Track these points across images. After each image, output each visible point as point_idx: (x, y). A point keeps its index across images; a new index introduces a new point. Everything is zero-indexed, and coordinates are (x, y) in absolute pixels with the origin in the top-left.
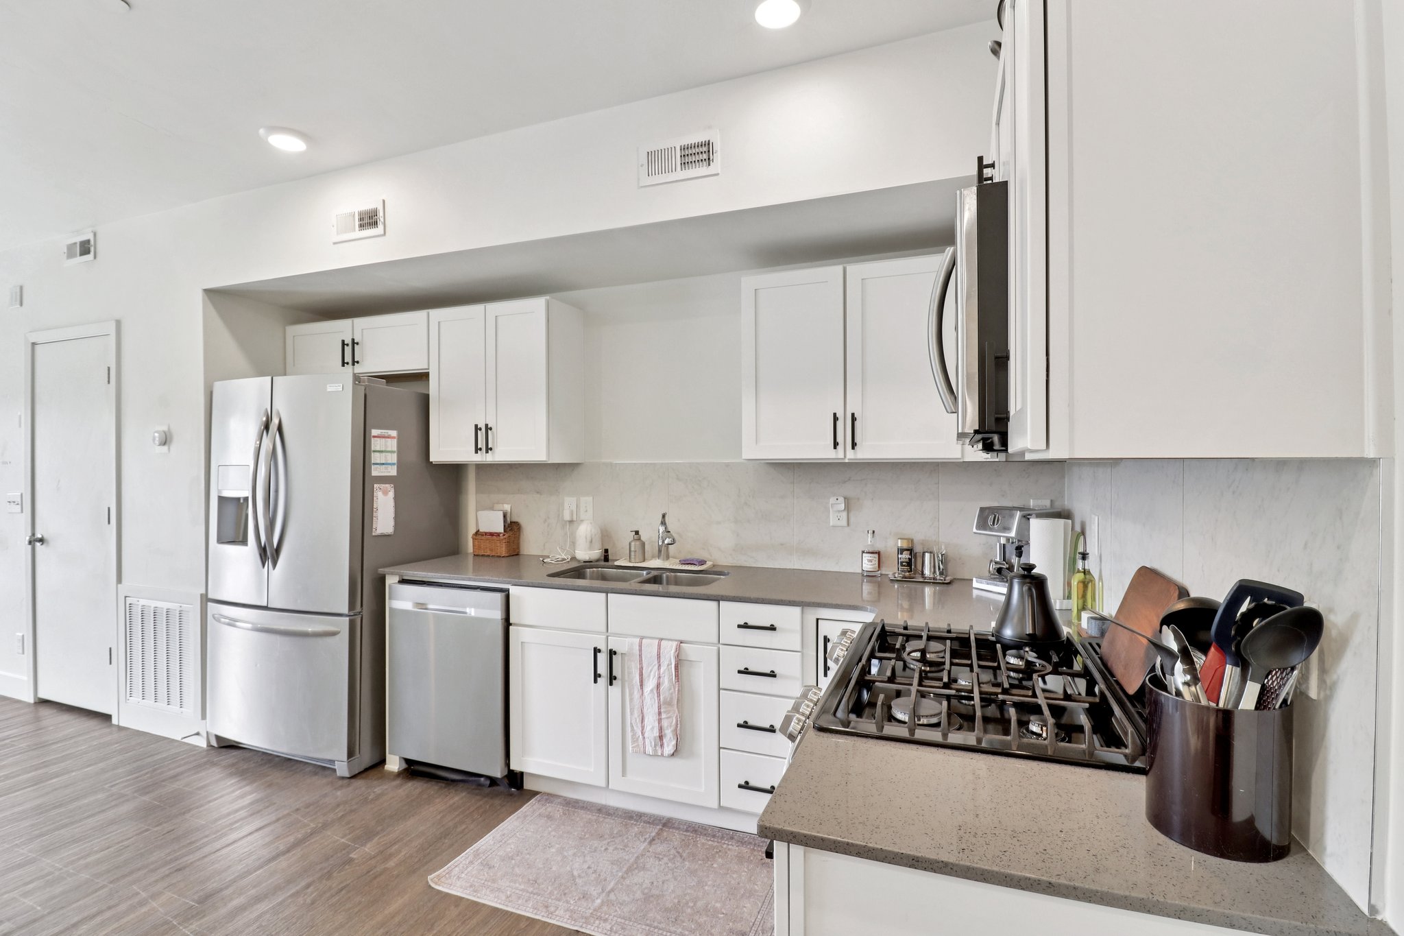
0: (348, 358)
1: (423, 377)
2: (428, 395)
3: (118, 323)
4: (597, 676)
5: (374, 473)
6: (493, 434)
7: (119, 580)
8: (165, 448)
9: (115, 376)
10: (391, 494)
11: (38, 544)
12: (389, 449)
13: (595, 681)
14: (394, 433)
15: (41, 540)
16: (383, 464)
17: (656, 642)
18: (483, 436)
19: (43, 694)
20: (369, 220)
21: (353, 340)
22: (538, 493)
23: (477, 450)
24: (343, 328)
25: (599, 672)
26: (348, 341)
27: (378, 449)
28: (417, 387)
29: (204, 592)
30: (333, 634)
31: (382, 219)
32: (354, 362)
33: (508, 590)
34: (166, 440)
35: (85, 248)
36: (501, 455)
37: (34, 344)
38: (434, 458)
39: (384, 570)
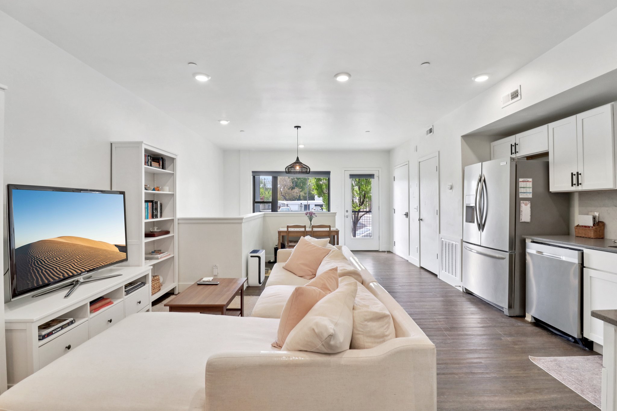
0: (513, 151)
1: (546, 154)
2: (549, 162)
3: (439, 152)
5: (521, 196)
6: (582, 177)
7: (440, 233)
8: (451, 190)
9: (438, 169)
10: (529, 205)
11: (421, 221)
12: (528, 186)
14: (530, 180)
15: (421, 220)
16: (525, 193)
18: (576, 178)
19: (422, 266)
20: (515, 95)
21: (515, 143)
22: (616, 206)
23: (572, 185)
24: (511, 140)
26: (513, 144)
27: (522, 186)
28: (544, 159)
29: (462, 239)
30: (503, 259)
31: (520, 93)
32: (516, 152)
33: (583, 250)
34: (451, 188)
35: (431, 131)
36: (587, 185)
37: (419, 162)
38: (552, 189)
39: (525, 237)
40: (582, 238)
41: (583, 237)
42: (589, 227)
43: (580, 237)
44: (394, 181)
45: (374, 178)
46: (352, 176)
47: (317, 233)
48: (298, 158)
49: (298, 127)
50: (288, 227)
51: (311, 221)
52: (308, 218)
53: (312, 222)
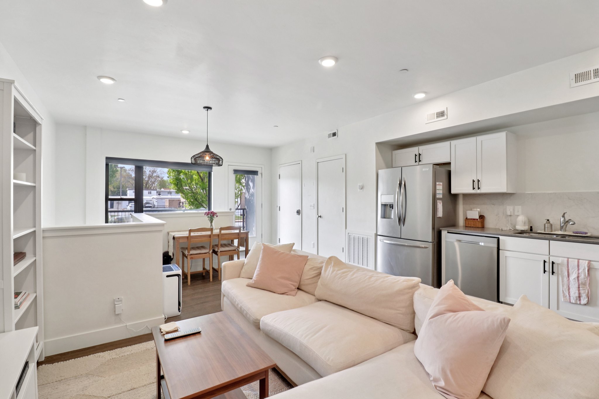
0: (417, 160)
1: (449, 164)
2: (451, 170)
3: (346, 155)
4: (545, 271)
5: (437, 197)
6: (480, 183)
7: (346, 228)
8: (362, 190)
9: (345, 170)
10: (441, 204)
11: (319, 218)
12: (440, 189)
13: (544, 273)
14: (441, 183)
15: (320, 217)
16: (439, 194)
17: (577, 260)
18: (476, 183)
20: (441, 114)
21: (419, 154)
22: (493, 204)
23: (474, 188)
24: (414, 150)
25: (546, 270)
26: (417, 154)
27: (438, 189)
28: (446, 168)
29: (375, 233)
30: (426, 248)
31: (446, 114)
32: (420, 161)
33: (499, 238)
34: (362, 188)
35: (334, 134)
36: (484, 189)
37: (318, 162)
38: (453, 192)
39: (441, 229)
40: (471, 228)
41: (473, 227)
42: (477, 219)
43: (470, 227)
44: (279, 179)
45: (258, 175)
46: (236, 171)
47: (225, 236)
48: (207, 146)
49: (208, 108)
50: (190, 231)
51: (211, 222)
52: (208, 219)
53: (213, 223)
